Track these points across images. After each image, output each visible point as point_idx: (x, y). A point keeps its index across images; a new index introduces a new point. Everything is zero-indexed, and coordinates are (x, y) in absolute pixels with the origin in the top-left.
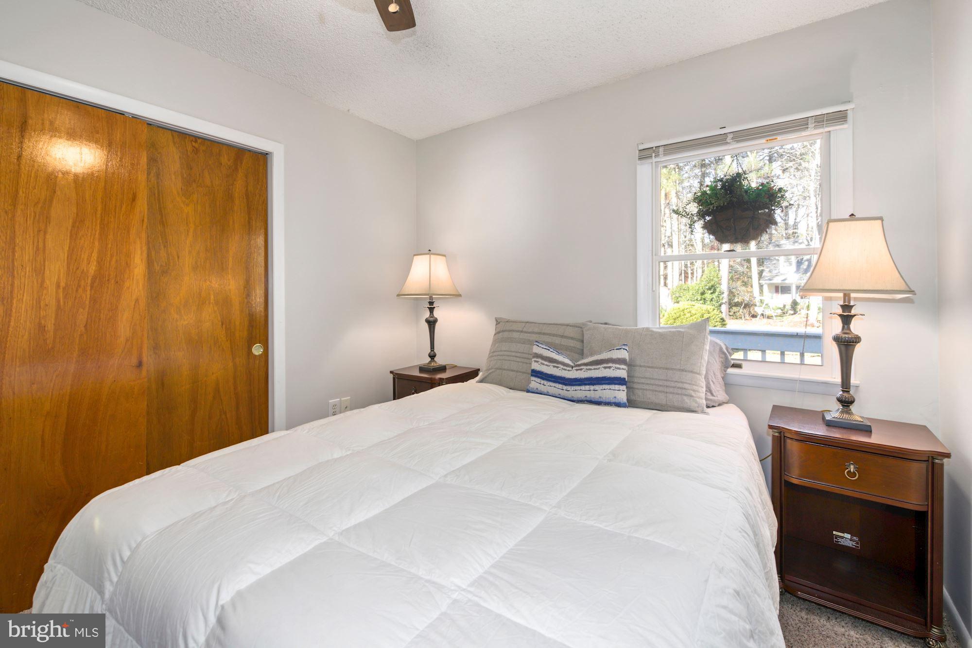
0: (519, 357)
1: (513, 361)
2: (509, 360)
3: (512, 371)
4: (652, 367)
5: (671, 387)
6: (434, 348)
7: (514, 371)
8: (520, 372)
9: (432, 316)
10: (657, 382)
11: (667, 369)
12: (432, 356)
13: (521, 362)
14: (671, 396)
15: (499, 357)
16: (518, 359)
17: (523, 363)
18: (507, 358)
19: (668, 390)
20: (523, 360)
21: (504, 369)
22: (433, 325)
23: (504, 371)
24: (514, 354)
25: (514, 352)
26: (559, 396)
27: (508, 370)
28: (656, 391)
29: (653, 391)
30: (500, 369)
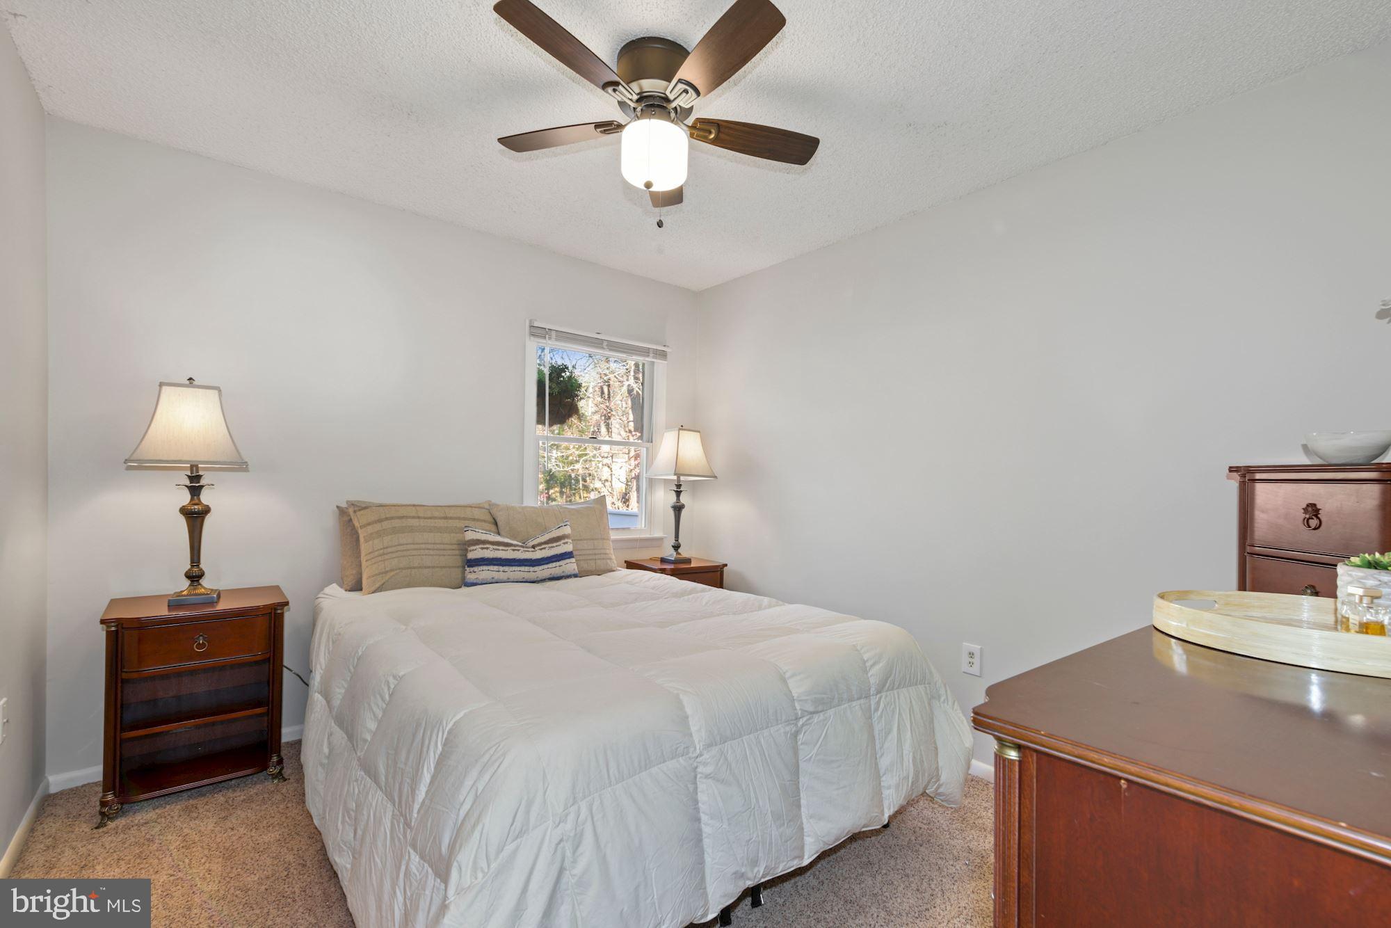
0: (434, 550)
1: (426, 555)
2: (420, 555)
3: (426, 567)
4: (581, 540)
5: (598, 554)
6: (199, 561)
7: (429, 567)
8: (437, 567)
9: (197, 501)
10: (588, 552)
11: (593, 539)
12: (195, 577)
13: (436, 555)
14: (598, 562)
15: (399, 553)
16: (431, 552)
17: (440, 555)
18: (414, 552)
19: (597, 557)
20: (438, 552)
21: (414, 568)
22: (199, 520)
23: (413, 571)
24: (423, 546)
25: (422, 544)
26: (524, 580)
27: (420, 567)
28: (587, 560)
29: (585, 560)
30: (408, 568)
